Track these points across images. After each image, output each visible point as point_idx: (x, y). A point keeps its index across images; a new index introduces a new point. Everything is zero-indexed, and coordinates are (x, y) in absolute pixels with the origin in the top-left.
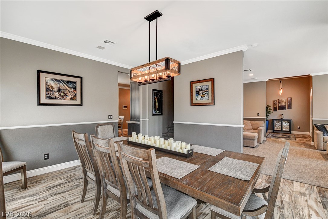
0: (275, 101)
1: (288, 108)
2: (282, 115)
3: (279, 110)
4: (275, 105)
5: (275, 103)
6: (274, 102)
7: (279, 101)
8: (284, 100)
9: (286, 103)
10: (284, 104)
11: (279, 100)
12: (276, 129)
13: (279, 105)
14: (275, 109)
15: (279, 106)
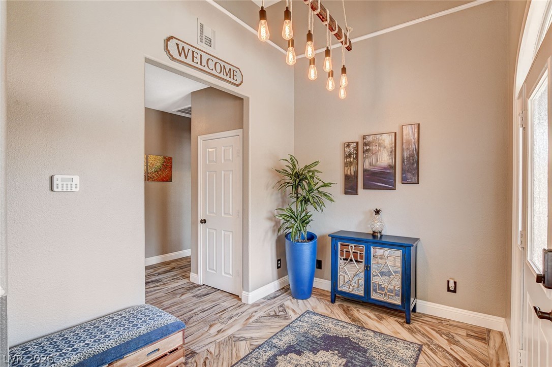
0: (348, 145)
1: (405, 181)
2: (377, 212)
3: (365, 187)
4: (351, 163)
5: (349, 156)
6: (348, 150)
7: (366, 145)
8: (387, 140)
9: (394, 152)
10: (384, 160)
11: (364, 137)
12: (345, 289)
13: (367, 166)
14: (350, 187)
15: (365, 171)
